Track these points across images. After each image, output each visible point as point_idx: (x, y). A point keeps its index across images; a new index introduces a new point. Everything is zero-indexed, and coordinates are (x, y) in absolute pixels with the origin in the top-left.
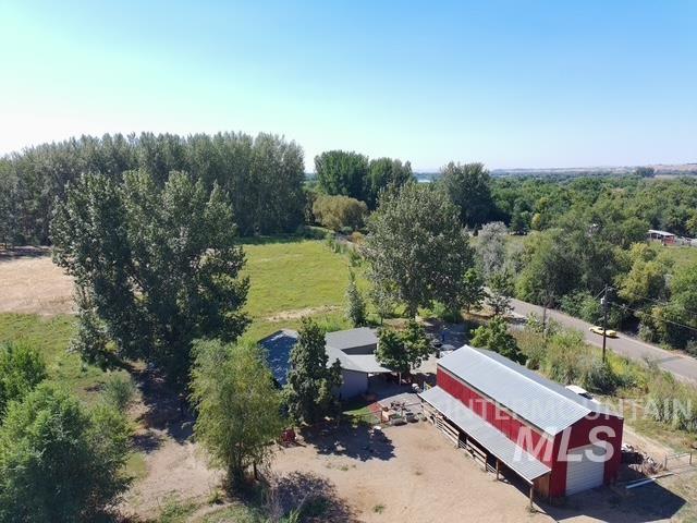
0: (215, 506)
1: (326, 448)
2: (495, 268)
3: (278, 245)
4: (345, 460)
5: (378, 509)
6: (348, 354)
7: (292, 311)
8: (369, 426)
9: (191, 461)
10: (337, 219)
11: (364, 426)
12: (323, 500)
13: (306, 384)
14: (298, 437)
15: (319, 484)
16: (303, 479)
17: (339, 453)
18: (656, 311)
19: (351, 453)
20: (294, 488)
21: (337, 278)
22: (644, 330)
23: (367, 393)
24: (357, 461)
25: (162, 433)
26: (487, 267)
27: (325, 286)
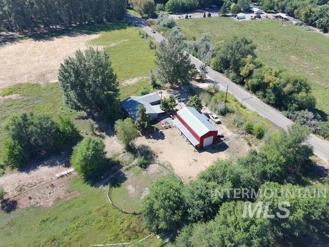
0: (124, 154)
1: (148, 137)
2: (205, 54)
3: (116, 32)
4: (153, 140)
5: (161, 153)
6: (152, 105)
7: (130, 79)
8: (158, 130)
9: (114, 142)
10: (141, 9)
11: (157, 130)
12: (149, 151)
13: (142, 123)
14: (141, 134)
15: (147, 147)
16: (143, 146)
17: (151, 138)
18: (250, 81)
19: (154, 138)
20: (141, 148)
21: (144, 58)
22: (246, 86)
23: (158, 119)
24: (156, 140)
25: (104, 134)
26: (202, 53)
27: (140, 64)
